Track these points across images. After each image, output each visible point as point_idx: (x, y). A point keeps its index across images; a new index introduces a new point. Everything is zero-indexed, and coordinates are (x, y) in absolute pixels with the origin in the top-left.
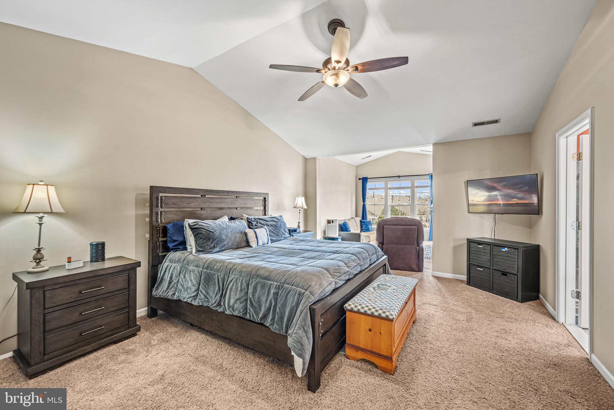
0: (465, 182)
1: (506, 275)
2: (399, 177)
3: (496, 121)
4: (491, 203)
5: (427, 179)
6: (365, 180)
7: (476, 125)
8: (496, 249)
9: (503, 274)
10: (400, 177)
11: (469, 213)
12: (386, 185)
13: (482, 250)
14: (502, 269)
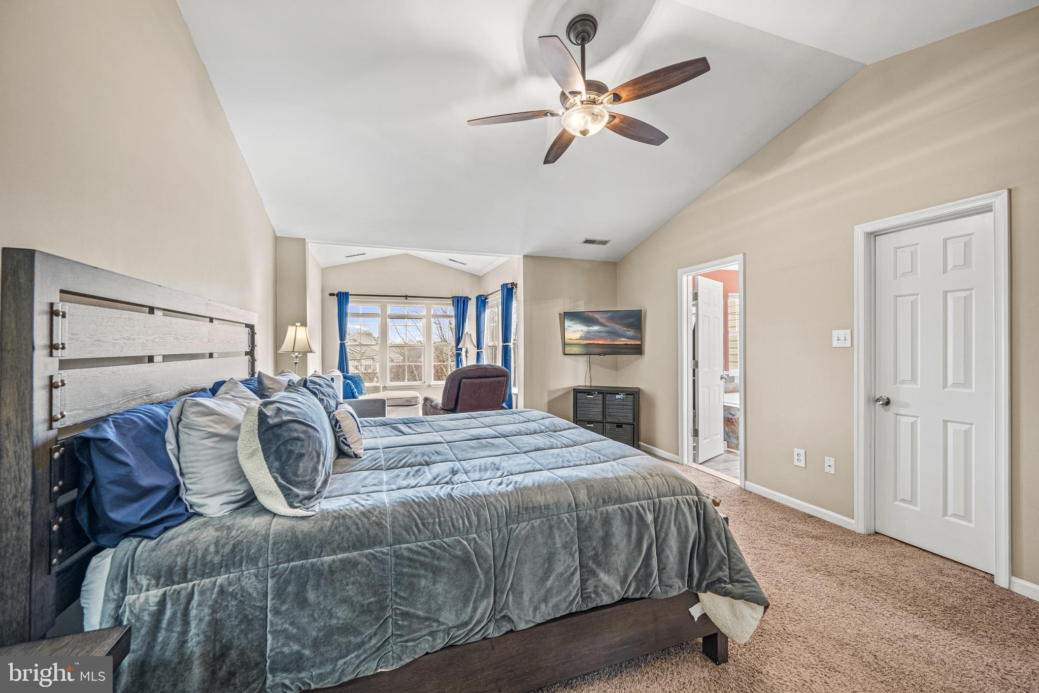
0: (560, 314)
1: (621, 427)
2: (406, 297)
3: (604, 243)
4: (591, 342)
5: (450, 304)
6: (342, 298)
7: (587, 241)
8: (608, 397)
9: (618, 426)
10: (408, 298)
11: (566, 354)
12: (384, 309)
13: (593, 402)
14: (616, 421)
